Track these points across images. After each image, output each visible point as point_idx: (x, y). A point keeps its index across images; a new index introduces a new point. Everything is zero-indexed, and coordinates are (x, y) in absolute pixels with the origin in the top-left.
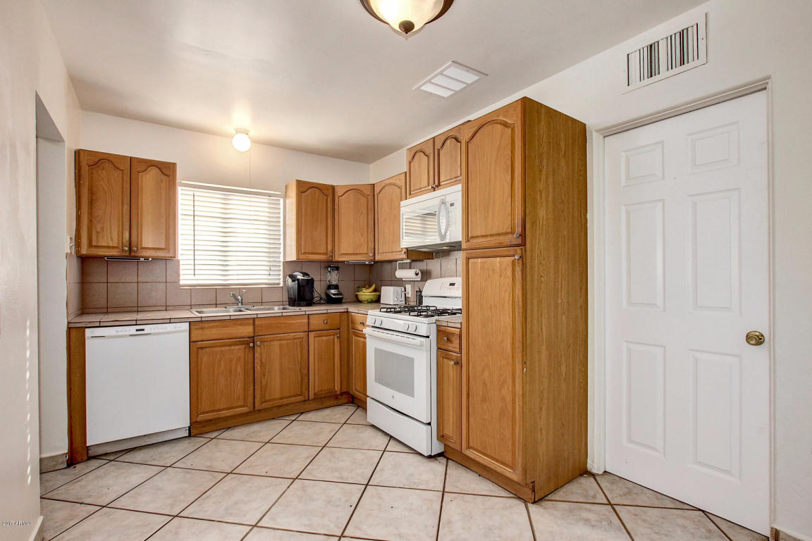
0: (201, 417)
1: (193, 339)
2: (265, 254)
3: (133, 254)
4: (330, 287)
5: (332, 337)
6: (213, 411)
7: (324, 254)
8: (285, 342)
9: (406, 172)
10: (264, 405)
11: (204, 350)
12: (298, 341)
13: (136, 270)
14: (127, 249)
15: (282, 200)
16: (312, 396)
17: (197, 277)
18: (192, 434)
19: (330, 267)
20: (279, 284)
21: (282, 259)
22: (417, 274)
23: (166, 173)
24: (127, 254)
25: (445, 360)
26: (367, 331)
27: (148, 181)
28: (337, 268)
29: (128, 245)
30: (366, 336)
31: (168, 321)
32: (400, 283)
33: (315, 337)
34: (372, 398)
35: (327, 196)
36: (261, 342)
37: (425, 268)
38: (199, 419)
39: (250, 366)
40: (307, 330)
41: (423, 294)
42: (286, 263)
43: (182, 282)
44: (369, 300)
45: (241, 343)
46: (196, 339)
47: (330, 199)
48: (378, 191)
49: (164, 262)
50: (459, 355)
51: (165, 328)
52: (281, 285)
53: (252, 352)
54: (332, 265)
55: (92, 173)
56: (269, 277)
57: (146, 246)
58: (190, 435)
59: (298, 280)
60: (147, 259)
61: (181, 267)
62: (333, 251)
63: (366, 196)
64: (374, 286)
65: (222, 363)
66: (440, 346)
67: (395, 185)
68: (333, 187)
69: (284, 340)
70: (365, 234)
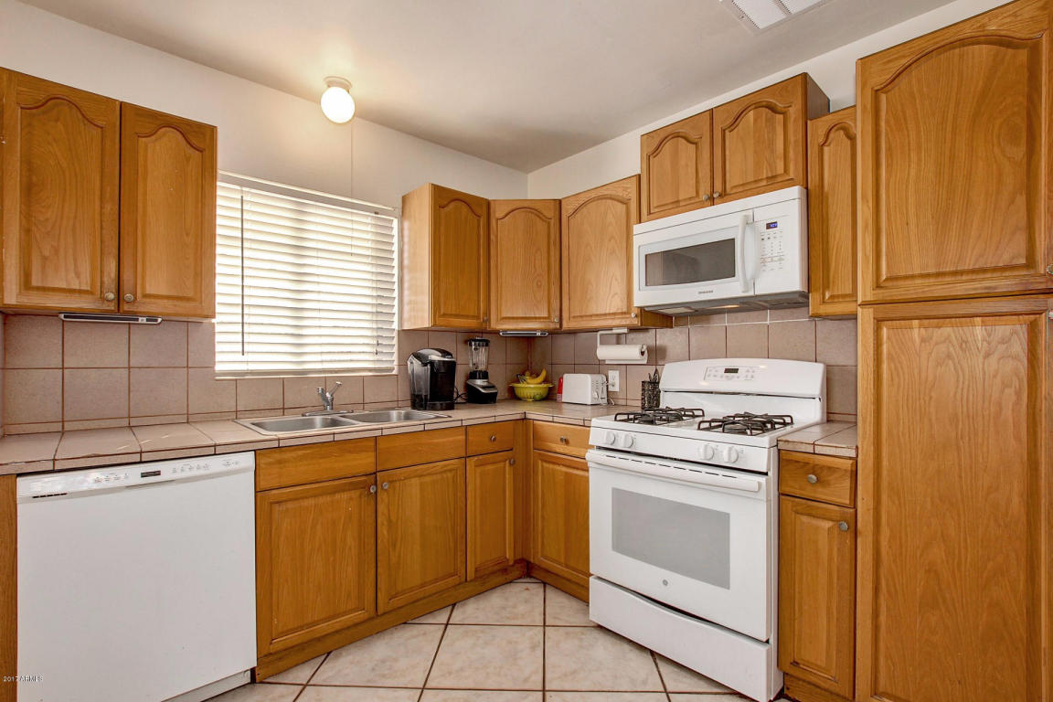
0: (279, 643)
1: (263, 485)
2: (368, 317)
3: (126, 307)
4: (473, 375)
5: (501, 465)
6: (301, 628)
7: (473, 317)
8: (428, 479)
9: (640, 175)
10: (396, 602)
11: (284, 507)
12: (449, 475)
13: (126, 341)
14: (111, 296)
15: (395, 223)
16: (471, 575)
17: (246, 358)
18: (258, 678)
19: (475, 340)
20: (392, 369)
21: (395, 326)
22: (642, 353)
23: (194, 141)
24: (112, 307)
25: (805, 519)
26: (592, 456)
27: (159, 154)
28: (487, 343)
29: (113, 286)
30: (590, 464)
31: (211, 451)
32: (597, 367)
33: (476, 466)
34: (600, 578)
35: (479, 216)
36: (391, 482)
37: (652, 343)
38: (273, 648)
39: (371, 530)
40: (464, 455)
41: (661, 386)
42: (405, 334)
43: (218, 367)
44: (537, 397)
45: (353, 487)
46: (268, 487)
47: (483, 221)
48: (571, 211)
49: (184, 326)
50: (852, 510)
51: (206, 467)
52: (395, 372)
53: (373, 503)
54: (478, 337)
55: (30, 125)
56: (376, 357)
57: (152, 292)
58: (253, 680)
59: (432, 363)
60: (152, 318)
61: (218, 338)
62: (488, 313)
63: (546, 220)
64: (544, 374)
65: (319, 527)
66: (787, 490)
67: (611, 198)
68: (488, 203)
69: (429, 474)
70: (545, 283)
